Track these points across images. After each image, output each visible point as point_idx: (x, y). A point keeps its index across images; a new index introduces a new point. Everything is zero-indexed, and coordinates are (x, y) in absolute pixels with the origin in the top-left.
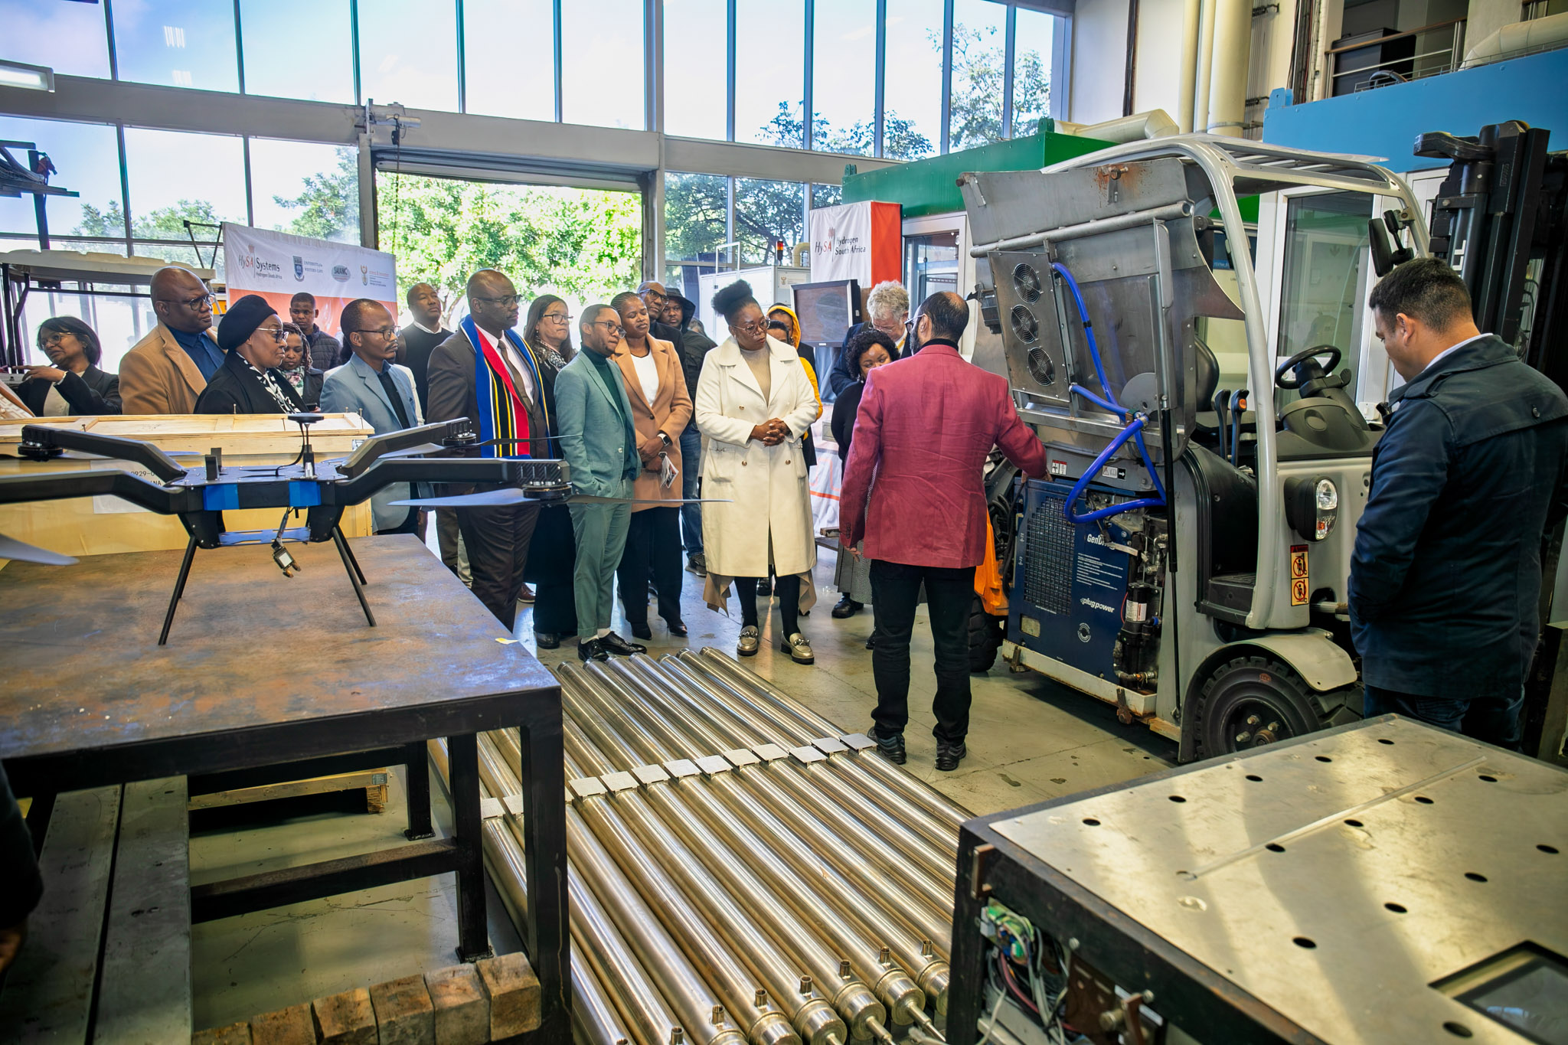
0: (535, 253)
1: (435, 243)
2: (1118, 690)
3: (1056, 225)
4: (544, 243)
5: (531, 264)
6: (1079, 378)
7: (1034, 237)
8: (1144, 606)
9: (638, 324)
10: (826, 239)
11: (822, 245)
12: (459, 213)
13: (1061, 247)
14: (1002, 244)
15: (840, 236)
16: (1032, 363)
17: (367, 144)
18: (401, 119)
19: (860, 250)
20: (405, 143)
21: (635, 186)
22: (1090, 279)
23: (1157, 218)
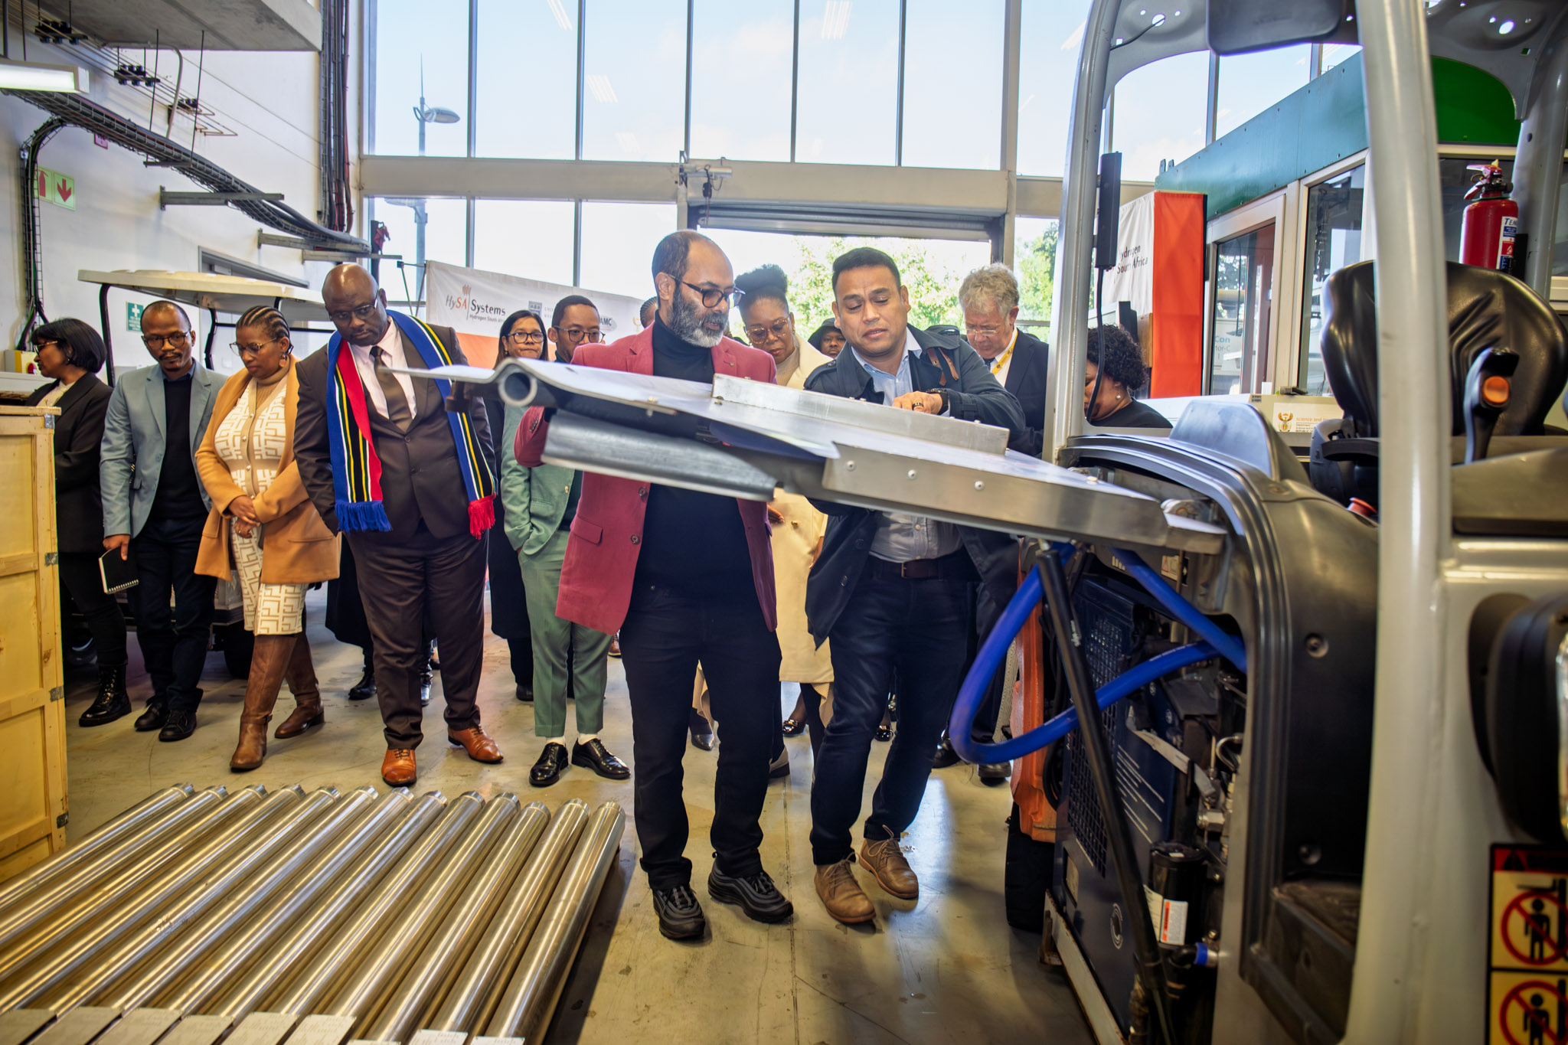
17: (684, 199)
18: (712, 170)
21: (984, 234)
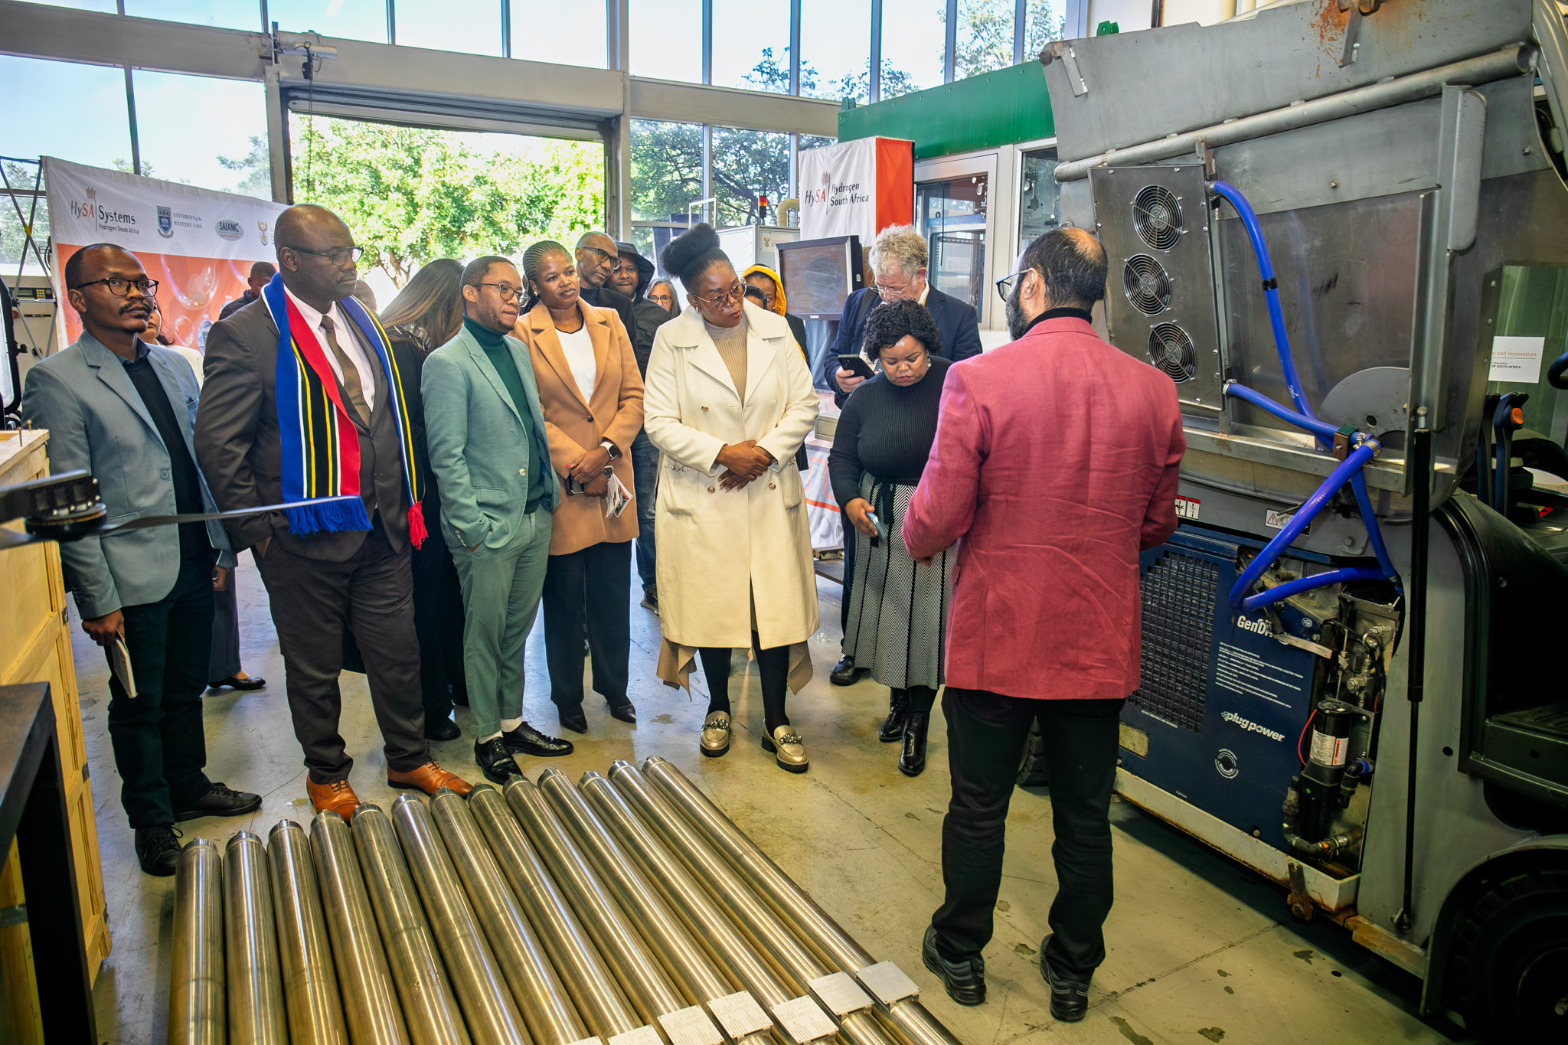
0: (502, 220)
1: (394, 208)
2: (1291, 866)
3: (1218, 117)
4: (512, 208)
5: (498, 230)
6: (1237, 371)
7: (1174, 141)
8: (1344, 742)
9: (562, 290)
10: (819, 186)
11: (814, 195)
12: (420, 176)
13: (1224, 154)
14: (1112, 156)
15: (836, 182)
16: (1156, 347)
17: (275, 78)
18: (313, 49)
19: (862, 199)
20: (319, 78)
21: (596, 134)
22: (1278, 207)
23: (1450, 82)
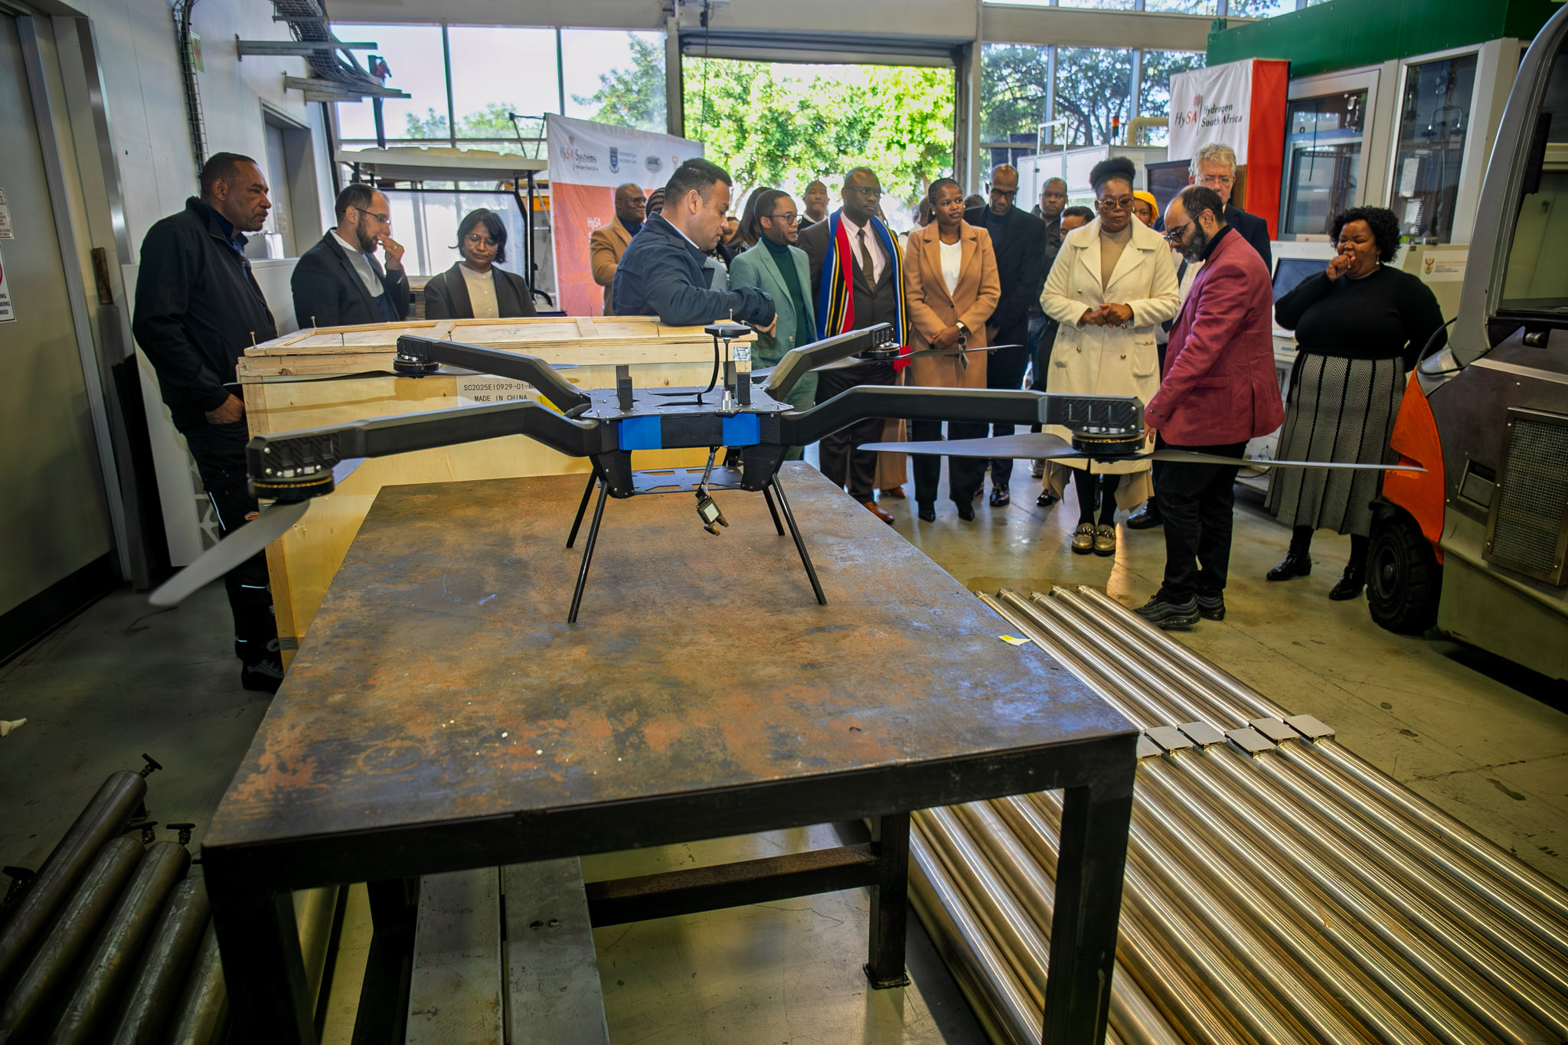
9: (951, 213)
10: (1190, 108)
11: (1185, 115)
15: (1209, 103)
17: (675, 28)
19: (1235, 120)
20: (714, 24)
